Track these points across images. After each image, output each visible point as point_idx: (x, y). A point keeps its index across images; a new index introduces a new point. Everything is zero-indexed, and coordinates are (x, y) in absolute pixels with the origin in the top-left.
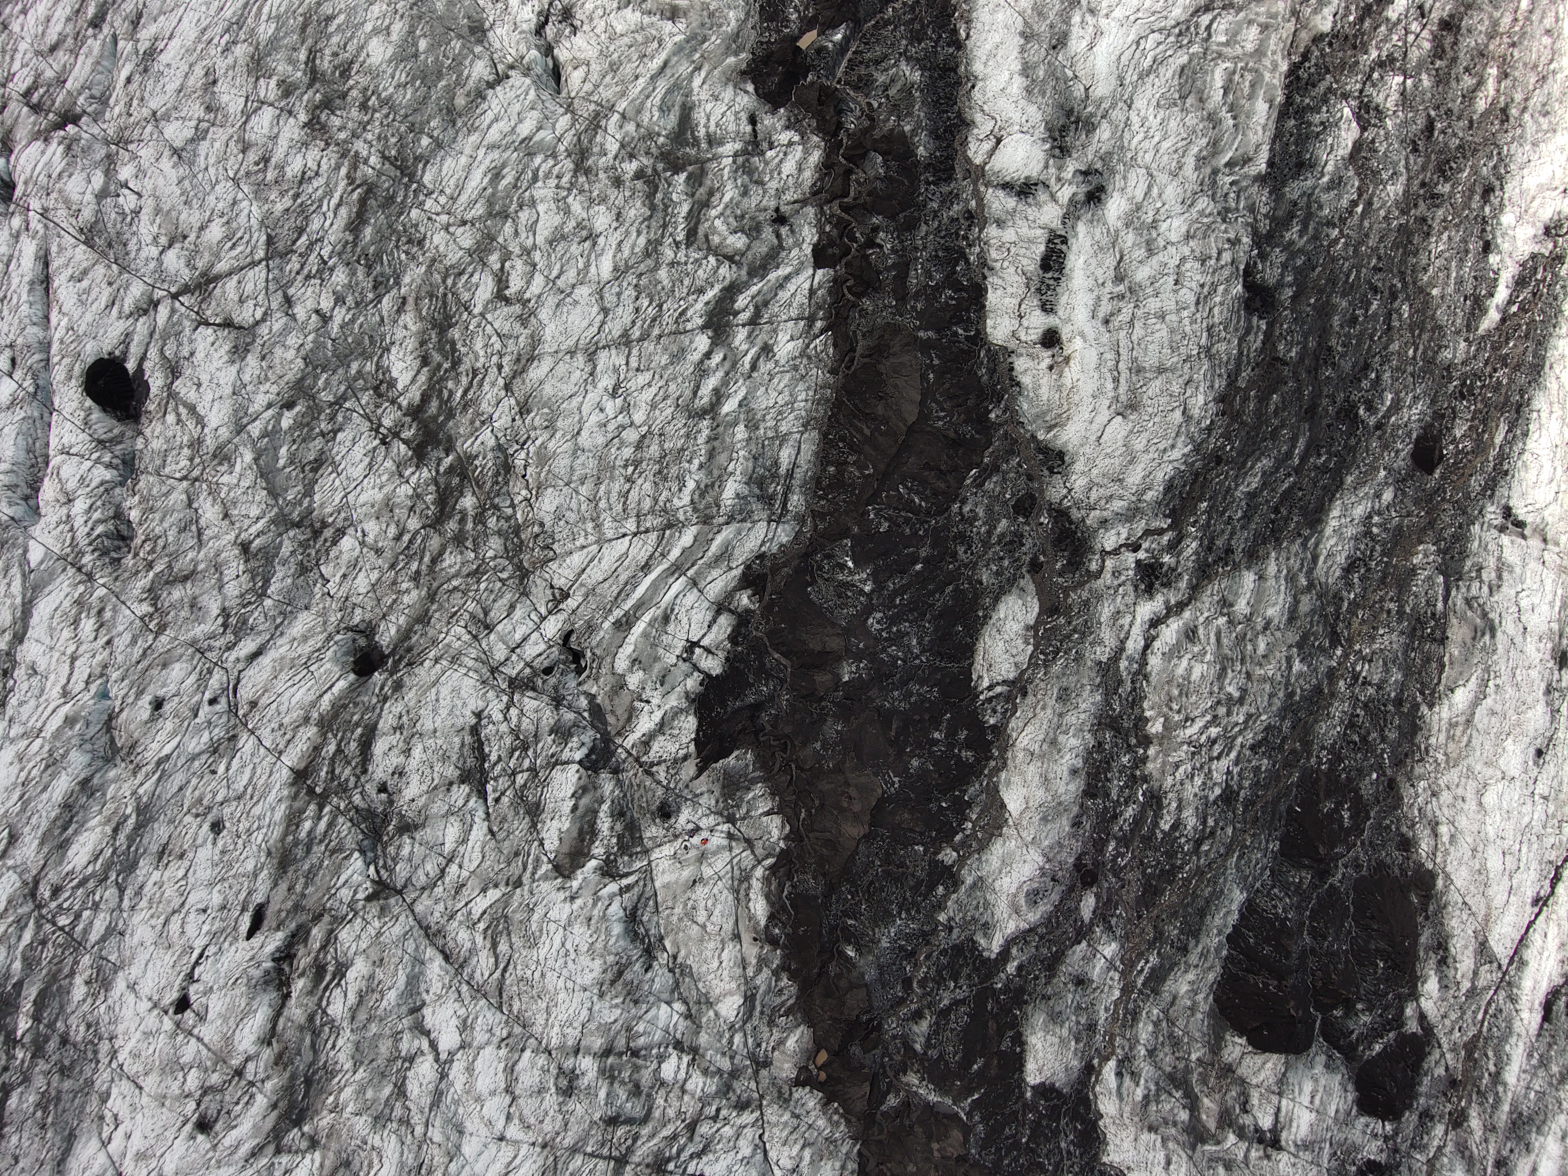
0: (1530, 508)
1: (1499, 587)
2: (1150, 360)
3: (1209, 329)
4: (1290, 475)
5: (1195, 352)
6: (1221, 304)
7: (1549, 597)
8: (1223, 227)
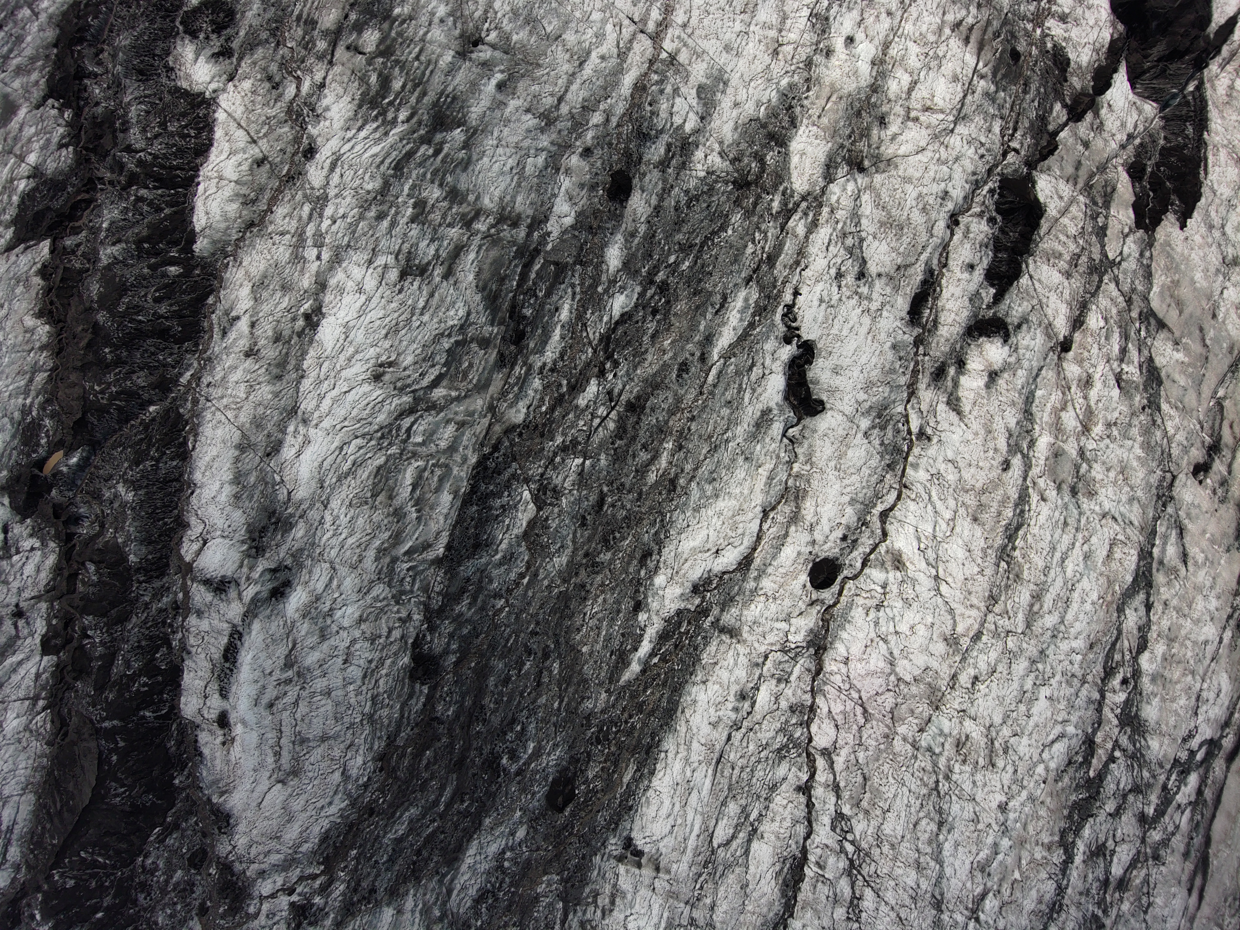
0: (648, 840)
1: (611, 911)
2: (315, 730)
3: (374, 698)
4: (434, 820)
5: (358, 720)
6: (387, 675)
7: (655, 920)
8: (395, 609)
